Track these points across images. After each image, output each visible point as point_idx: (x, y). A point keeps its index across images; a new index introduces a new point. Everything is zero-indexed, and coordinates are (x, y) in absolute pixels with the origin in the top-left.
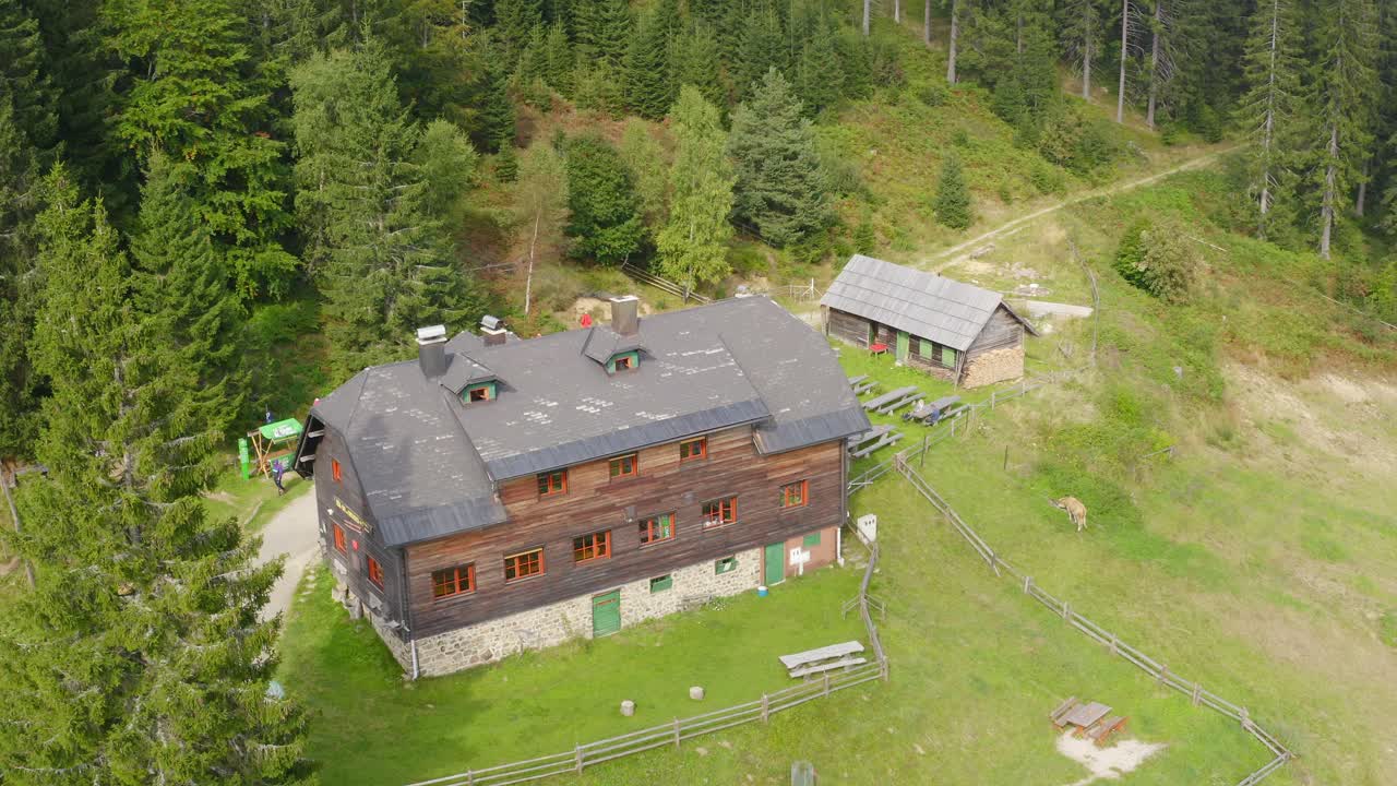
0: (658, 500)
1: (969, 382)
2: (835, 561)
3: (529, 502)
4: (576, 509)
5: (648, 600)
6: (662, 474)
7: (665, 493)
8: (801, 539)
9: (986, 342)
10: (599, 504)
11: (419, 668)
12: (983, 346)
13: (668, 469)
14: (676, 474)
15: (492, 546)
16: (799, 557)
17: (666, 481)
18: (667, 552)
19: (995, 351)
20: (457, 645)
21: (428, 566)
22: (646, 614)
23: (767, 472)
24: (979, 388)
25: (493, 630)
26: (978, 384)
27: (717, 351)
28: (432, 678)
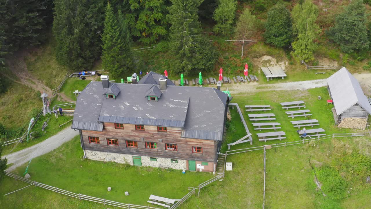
0: (151, 139)
1: (339, 126)
2: (212, 172)
3: (113, 128)
4: (126, 134)
5: (150, 162)
6: (152, 132)
7: (153, 137)
8: (201, 162)
9: (351, 114)
10: (132, 134)
11: (86, 156)
12: (350, 115)
13: (154, 131)
14: (156, 134)
15: (103, 135)
16: (200, 167)
17: (153, 134)
18: (154, 152)
19: (354, 118)
20: (96, 155)
21: (88, 135)
22: (149, 165)
23: (187, 141)
24: (343, 128)
25: (105, 154)
26: (343, 127)
27: (185, 102)
28: (90, 160)
